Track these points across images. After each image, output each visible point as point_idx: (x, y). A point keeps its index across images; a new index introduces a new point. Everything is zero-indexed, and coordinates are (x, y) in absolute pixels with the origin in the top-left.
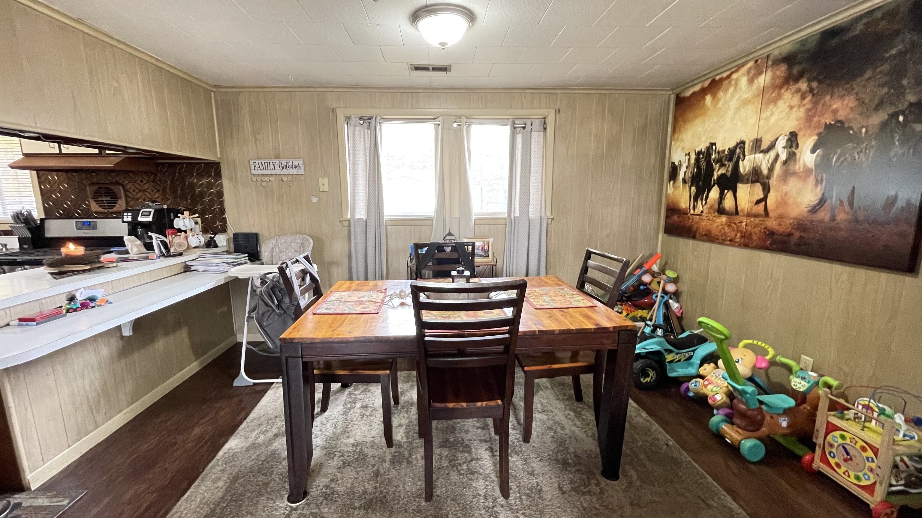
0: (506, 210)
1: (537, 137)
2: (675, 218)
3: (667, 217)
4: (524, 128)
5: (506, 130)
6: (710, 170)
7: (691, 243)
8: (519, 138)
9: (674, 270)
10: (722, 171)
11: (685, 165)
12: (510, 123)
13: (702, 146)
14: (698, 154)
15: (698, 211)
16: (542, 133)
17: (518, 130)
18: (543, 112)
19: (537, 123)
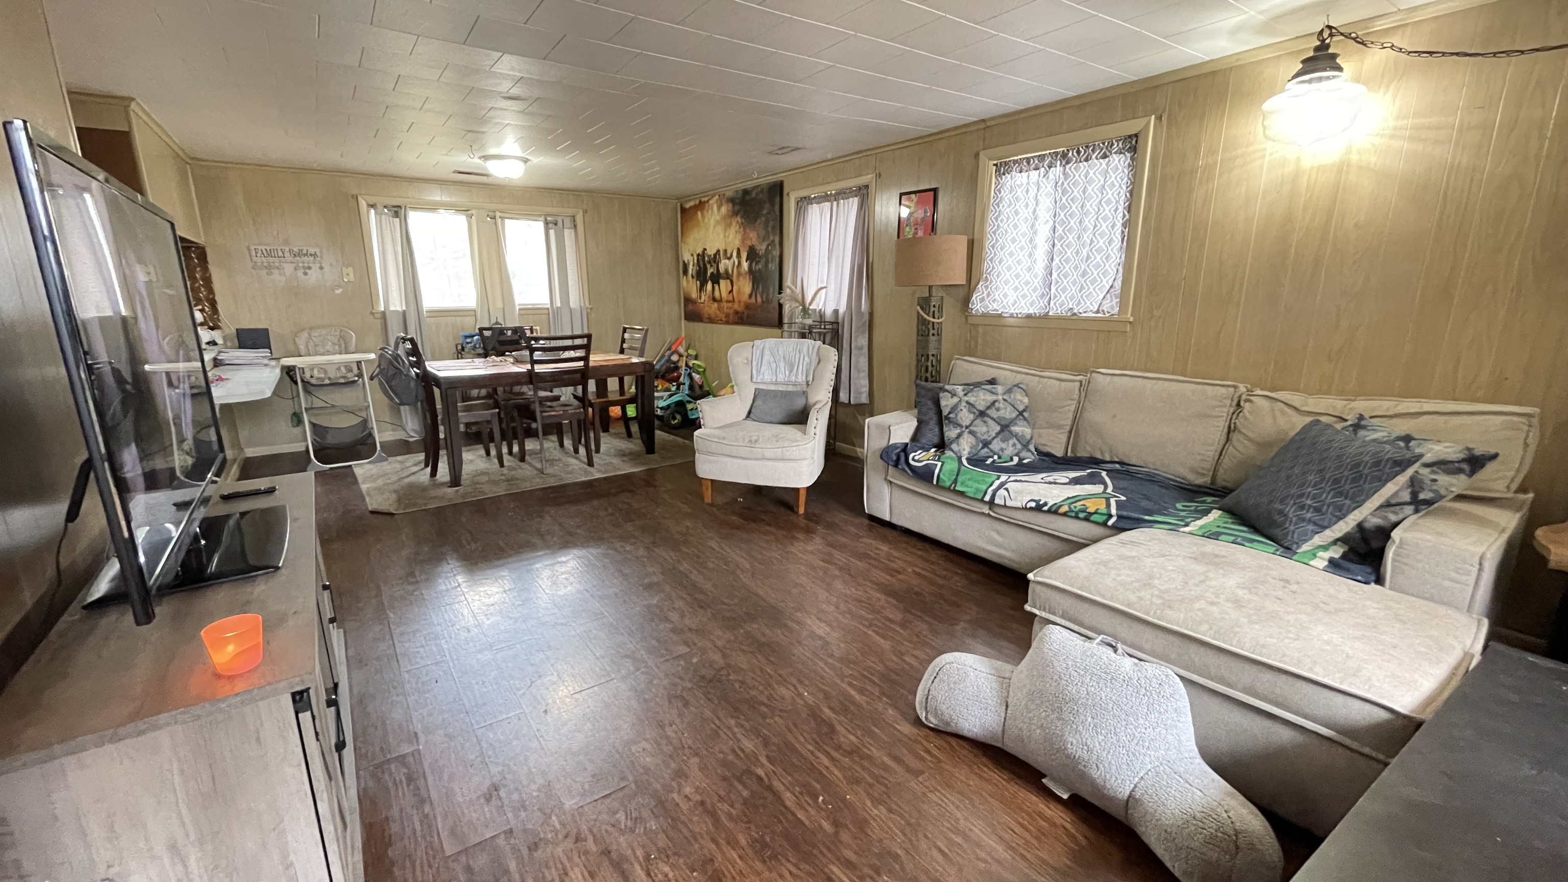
0: (548, 302)
1: (568, 234)
2: (690, 307)
3: (685, 306)
4: (556, 224)
5: (540, 225)
6: (706, 269)
7: (701, 324)
8: (552, 232)
9: (694, 348)
10: (712, 270)
11: (691, 263)
12: (542, 219)
13: (699, 251)
14: (698, 255)
15: (702, 301)
16: (573, 231)
17: (550, 225)
18: (571, 211)
19: (568, 221)
